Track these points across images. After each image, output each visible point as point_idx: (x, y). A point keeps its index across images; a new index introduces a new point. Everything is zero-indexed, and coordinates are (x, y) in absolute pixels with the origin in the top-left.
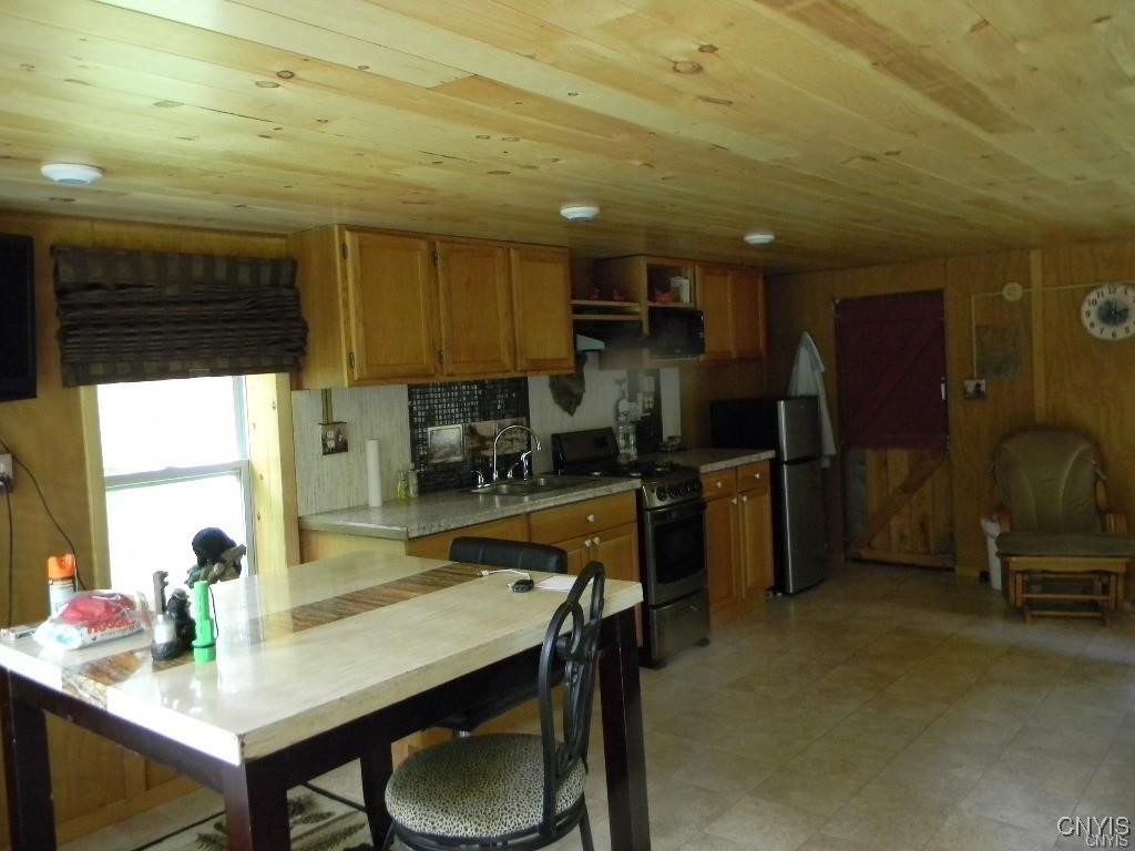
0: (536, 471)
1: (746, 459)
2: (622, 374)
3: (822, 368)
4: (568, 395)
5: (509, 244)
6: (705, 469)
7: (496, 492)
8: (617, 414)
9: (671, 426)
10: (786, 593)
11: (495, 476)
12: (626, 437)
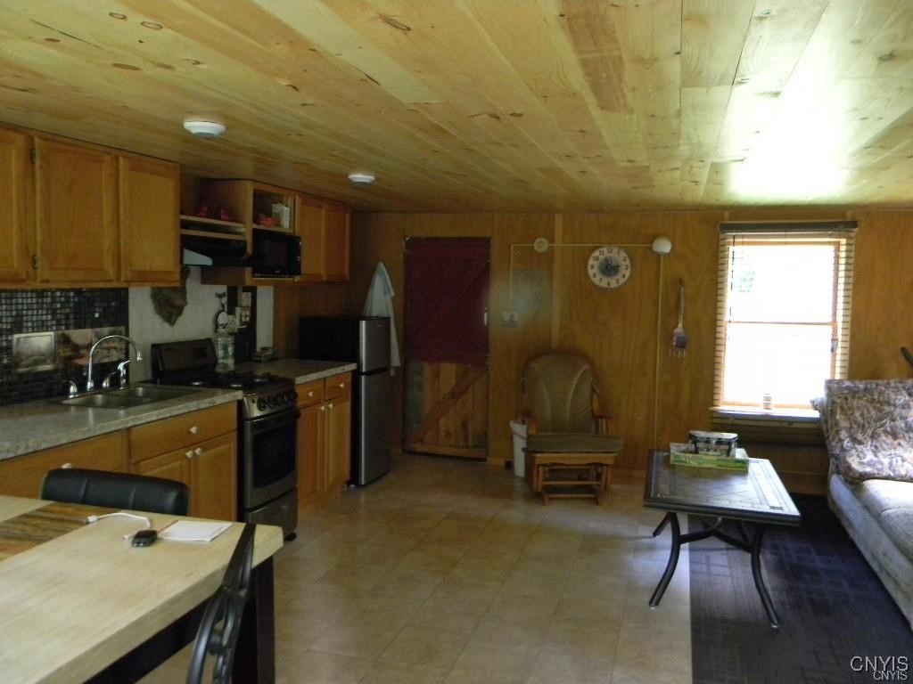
0: (132, 380)
1: (334, 371)
2: (223, 289)
3: (393, 294)
4: (169, 306)
5: (117, 152)
6: (300, 380)
7: (90, 403)
8: (217, 325)
9: (264, 337)
10: (358, 485)
11: (90, 385)
12: (225, 348)
